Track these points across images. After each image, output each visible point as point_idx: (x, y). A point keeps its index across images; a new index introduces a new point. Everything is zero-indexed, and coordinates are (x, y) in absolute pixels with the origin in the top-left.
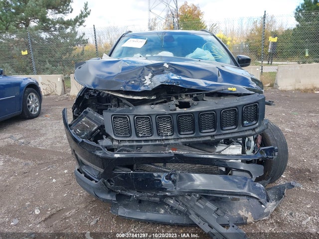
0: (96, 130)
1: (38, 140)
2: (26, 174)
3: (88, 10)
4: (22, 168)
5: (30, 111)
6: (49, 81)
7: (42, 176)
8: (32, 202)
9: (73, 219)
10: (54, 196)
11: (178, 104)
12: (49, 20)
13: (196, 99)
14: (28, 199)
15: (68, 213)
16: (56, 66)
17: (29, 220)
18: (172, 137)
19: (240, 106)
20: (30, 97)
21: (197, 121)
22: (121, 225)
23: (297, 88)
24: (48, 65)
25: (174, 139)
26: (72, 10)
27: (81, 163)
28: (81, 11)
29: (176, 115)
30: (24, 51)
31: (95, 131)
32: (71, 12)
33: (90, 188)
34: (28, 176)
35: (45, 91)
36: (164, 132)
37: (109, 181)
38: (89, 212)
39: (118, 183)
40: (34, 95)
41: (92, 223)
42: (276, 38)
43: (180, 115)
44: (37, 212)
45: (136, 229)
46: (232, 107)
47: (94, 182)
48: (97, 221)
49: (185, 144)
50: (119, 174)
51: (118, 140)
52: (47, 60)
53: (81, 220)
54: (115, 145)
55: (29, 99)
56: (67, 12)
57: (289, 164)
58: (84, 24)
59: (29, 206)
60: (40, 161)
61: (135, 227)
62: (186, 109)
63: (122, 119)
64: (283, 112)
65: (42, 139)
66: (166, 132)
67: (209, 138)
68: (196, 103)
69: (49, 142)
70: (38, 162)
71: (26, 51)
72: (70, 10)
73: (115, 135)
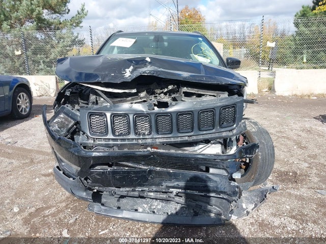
0: (73, 126)
1: (25, 140)
2: (9, 173)
3: (85, 11)
4: (6, 167)
5: (20, 111)
6: (42, 82)
7: (25, 175)
8: (12, 199)
9: (52, 217)
10: (36, 195)
11: (157, 103)
12: (45, 20)
13: (174, 99)
14: (8, 198)
15: (47, 211)
16: (51, 67)
17: (6, 218)
18: (150, 137)
19: (217, 107)
20: (20, 97)
21: (174, 121)
22: (100, 223)
23: (294, 93)
24: (42, 66)
25: (151, 138)
26: (69, 10)
27: (59, 161)
28: (78, 11)
29: (154, 115)
30: (18, 51)
31: (71, 128)
32: (68, 13)
33: (67, 185)
34: (11, 175)
35: (38, 92)
36: (142, 131)
37: (86, 179)
38: (70, 210)
39: (95, 181)
40: (25, 95)
41: (71, 221)
42: (274, 43)
43: (158, 115)
44: (16, 210)
45: (114, 227)
46: (210, 109)
47: (71, 179)
48: (76, 219)
49: (163, 144)
50: (96, 172)
51: (94, 138)
52: (41, 61)
53: (60, 219)
54: (90, 143)
55: (19, 99)
56: (64, 12)
57: (276, 166)
58: (81, 25)
59: (9, 203)
60: (24, 160)
61: (114, 225)
62: (164, 109)
63: (98, 116)
64: (278, 116)
65: (30, 139)
66: (144, 132)
67: (187, 138)
68: (174, 103)
69: (37, 142)
70: (23, 162)
71: (20, 51)
72: (67, 11)
73: (90, 133)
